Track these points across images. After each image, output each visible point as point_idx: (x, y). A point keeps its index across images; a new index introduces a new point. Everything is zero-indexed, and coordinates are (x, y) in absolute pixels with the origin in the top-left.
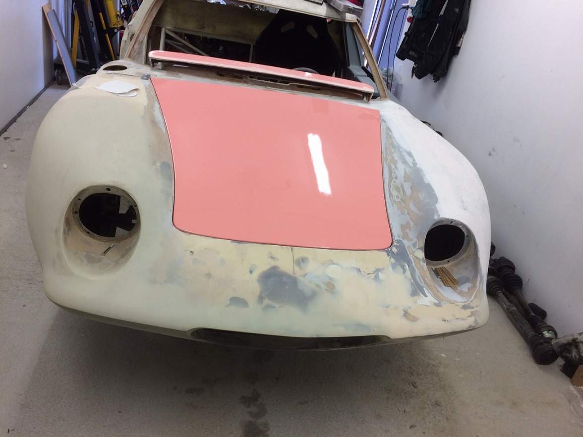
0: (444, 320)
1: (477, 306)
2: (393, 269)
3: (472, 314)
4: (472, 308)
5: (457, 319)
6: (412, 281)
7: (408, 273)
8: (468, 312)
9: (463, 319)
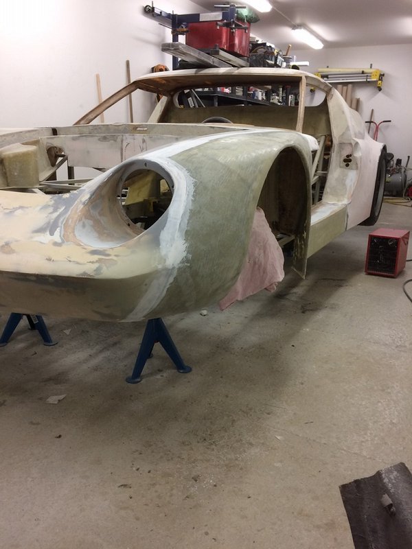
0: (49, 260)
1: (116, 256)
2: (41, 209)
3: (99, 261)
4: (108, 255)
5: (70, 261)
6: (52, 221)
7: (56, 215)
8: (96, 257)
9: (78, 263)
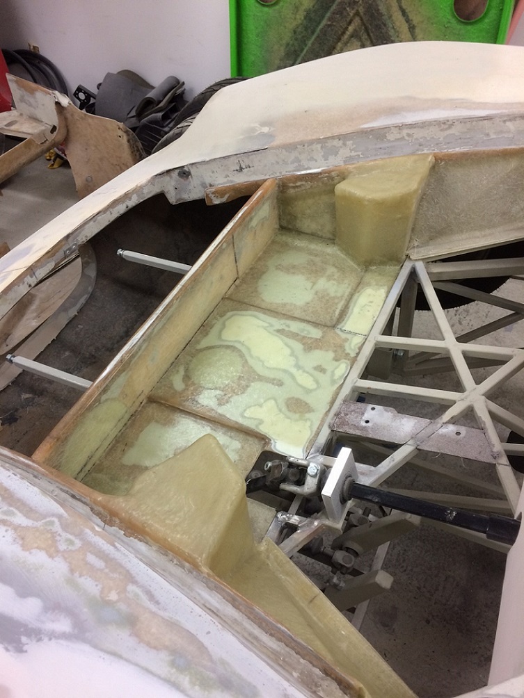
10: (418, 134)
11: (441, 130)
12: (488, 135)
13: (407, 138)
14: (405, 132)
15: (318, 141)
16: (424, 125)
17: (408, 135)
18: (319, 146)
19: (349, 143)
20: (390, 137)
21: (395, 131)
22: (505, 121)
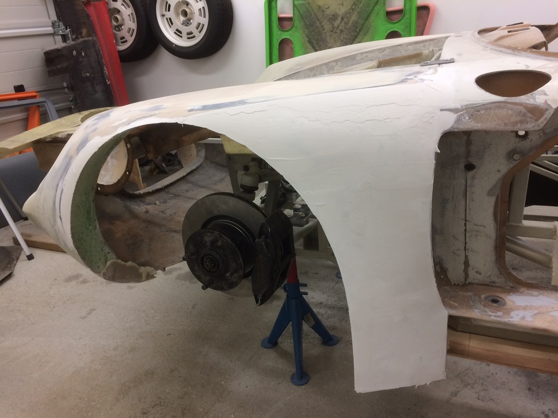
10: (370, 55)
11: (380, 53)
12: (401, 52)
13: (365, 58)
14: (364, 55)
15: (325, 64)
16: (372, 52)
17: (366, 56)
18: (325, 66)
19: (339, 63)
20: (358, 58)
21: (359, 55)
22: (407, 46)
